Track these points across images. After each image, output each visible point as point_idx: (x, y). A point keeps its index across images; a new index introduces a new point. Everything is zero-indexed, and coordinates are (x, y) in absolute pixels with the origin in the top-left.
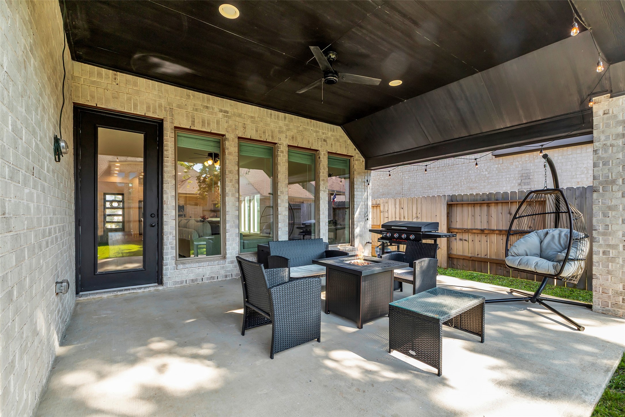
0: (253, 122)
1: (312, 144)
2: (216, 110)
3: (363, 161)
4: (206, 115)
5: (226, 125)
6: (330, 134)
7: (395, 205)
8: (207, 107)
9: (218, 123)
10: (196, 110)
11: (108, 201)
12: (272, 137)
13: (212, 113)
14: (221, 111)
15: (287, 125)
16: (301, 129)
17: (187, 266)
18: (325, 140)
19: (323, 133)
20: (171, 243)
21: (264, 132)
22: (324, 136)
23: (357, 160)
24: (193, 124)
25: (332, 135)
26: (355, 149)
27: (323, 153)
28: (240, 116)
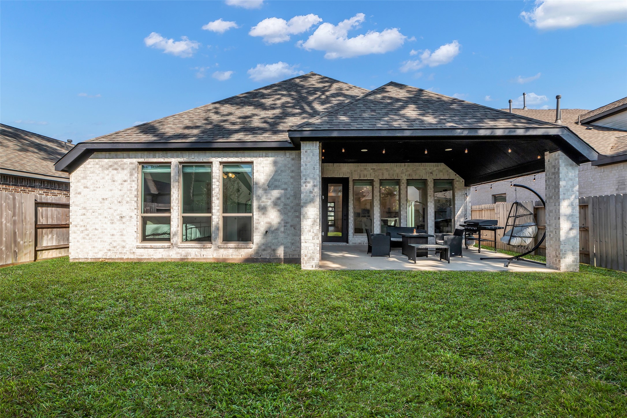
0: (387, 171)
1: (422, 176)
2: (370, 169)
3: (463, 181)
4: (365, 172)
5: (374, 175)
6: (435, 169)
8: (366, 169)
9: (370, 175)
10: (361, 171)
12: (398, 177)
13: (368, 171)
14: (372, 169)
15: (406, 169)
16: (414, 169)
17: (357, 237)
18: (431, 173)
19: (430, 169)
20: (351, 227)
21: (393, 175)
22: (430, 171)
23: (458, 181)
24: (360, 177)
25: (437, 169)
26: (456, 175)
27: (430, 180)
28: (380, 169)
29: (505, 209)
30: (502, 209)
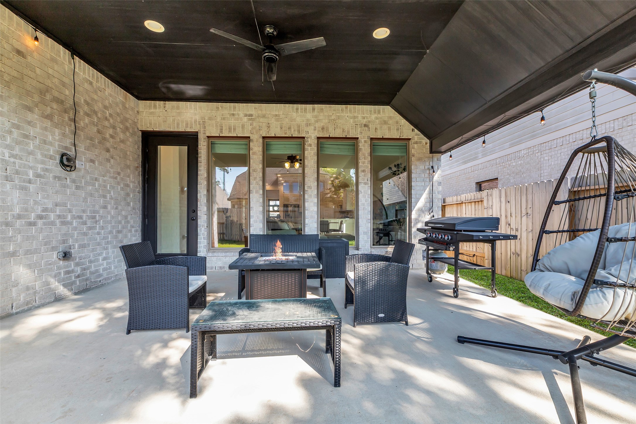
0: (277, 120)
1: (348, 132)
2: (242, 115)
3: (426, 143)
4: (232, 122)
5: (250, 128)
6: (373, 117)
7: (500, 197)
8: (233, 115)
9: (243, 126)
10: (224, 119)
11: (271, 206)
12: (299, 132)
13: (237, 119)
14: (246, 115)
15: (316, 117)
16: (333, 117)
17: (215, 254)
18: (365, 126)
19: (364, 118)
20: (203, 234)
21: (290, 128)
22: (364, 121)
23: (416, 143)
24: (221, 132)
25: (377, 118)
26: (413, 130)
27: (363, 140)
28: (264, 116)
29: (503, 199)
30: (498, 199)
